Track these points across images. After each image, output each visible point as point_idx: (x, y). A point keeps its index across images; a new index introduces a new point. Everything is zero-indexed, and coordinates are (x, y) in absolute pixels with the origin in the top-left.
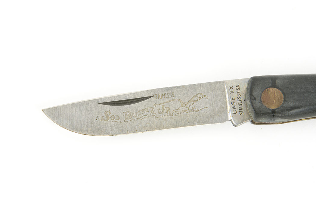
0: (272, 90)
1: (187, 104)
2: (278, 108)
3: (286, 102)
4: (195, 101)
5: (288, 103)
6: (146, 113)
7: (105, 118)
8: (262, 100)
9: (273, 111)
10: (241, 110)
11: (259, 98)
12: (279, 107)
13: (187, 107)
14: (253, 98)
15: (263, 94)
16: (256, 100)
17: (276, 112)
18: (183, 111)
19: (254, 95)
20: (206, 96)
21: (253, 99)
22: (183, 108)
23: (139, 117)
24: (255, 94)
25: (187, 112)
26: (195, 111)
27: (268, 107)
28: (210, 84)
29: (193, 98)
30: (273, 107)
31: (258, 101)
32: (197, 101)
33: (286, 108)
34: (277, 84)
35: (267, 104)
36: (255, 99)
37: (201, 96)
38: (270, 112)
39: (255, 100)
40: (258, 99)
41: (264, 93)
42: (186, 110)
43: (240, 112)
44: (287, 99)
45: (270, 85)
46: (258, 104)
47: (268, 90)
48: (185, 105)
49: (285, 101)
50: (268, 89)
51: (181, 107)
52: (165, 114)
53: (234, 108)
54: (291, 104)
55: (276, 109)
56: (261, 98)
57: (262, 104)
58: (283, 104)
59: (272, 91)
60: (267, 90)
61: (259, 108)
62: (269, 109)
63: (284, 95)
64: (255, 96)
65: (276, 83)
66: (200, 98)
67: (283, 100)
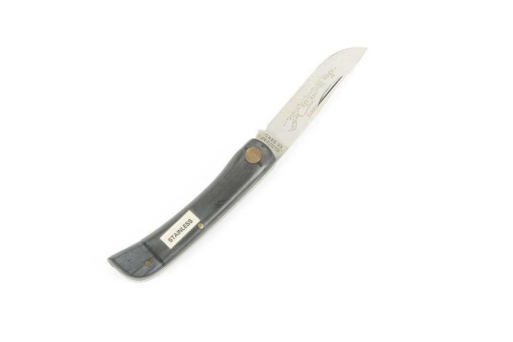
0: (258, 160)
2: (245, 152)
3: (244, 159)
6: (312, 93)
7: (331, 72)
8: (258, 149)
11: (261, 149)
15: (261, 152)
22: (296, 114)
23: (314, 88)
24: (265, 149)
26: (288, 118)
30: (248, 150)
31: (260, 146)
35: (253, 149)
36: (262, 146)
41: (261, 154)
44: (245, 162)
49: (246, 160)
51: (298, 113)
52: (303, 102)
53: (269, 138)
54: (241, 160)
57: (256, 147)
58: (245, 157)
60: (261, 158)
61: (255, 143)
62: (249, 147)
63: (249, 163)
64: (263, 148)
66: (292, 127)
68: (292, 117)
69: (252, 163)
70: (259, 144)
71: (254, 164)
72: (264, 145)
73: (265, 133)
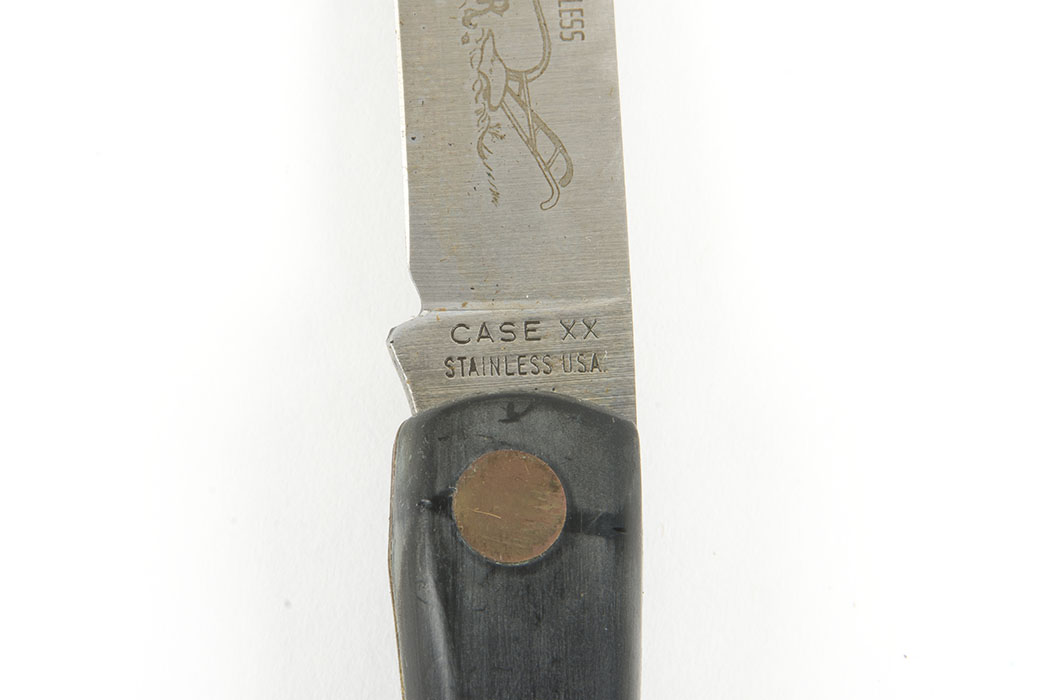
0: (554, 510)
1: (523, 105)
2: (454, 530)
3: (482, 571)
4: (530, 143)
5: (481, 585)
8: (503, 452)
9: (440, 504)
10: (467, 368)
11: (514, 438)
12: (461, 536)
13: (502, 100)
14: (516, 410)
15: (533, 459)
16: (504, 421)
17: (437, 517)
18: (486, 77)
19: (533, 414)
20: (554, 200)
21: (511, 407)
22: (498, 79)
24: (540, 419)
25: (481, 97)
26: (481, 138)
27: (462, 479)
29: (552, 136)
30: (459, 504)
31: (497, 429)
32: (535, 153)
33: (455, 572)
34: (585, 537)
35: (482, 476)
36: (513, 417)
37: (558, 177)
38: (439, 488)
39: (504, 415)
40: (511, 432)
41: (541, 466)
42: (487, 93)
43: (461, 359)
44: (499, 580)
45: (582, 505)
46: (483, 429)
47: (555, 488)
48: (516, 91)
49: (493, 568)
50: (562, 492)
51: (508, 70)
53: (485, 332)
54: (472, 596)
55: (451, 517)
56: (518, 447)
57: (483, 451)
58: (477, 558)
59: (545, 508)
60: (558, 482)
61: (462, 433)
62: (453, 484)
63: (522, 570)
64: (524, 419)
66: (546, 167)
67: (499, 560)
68: (498, 116)
69: (540, 552)
70: (487, 425)
71: (556, 552)
72: (517, 406)
73: (440, 325)
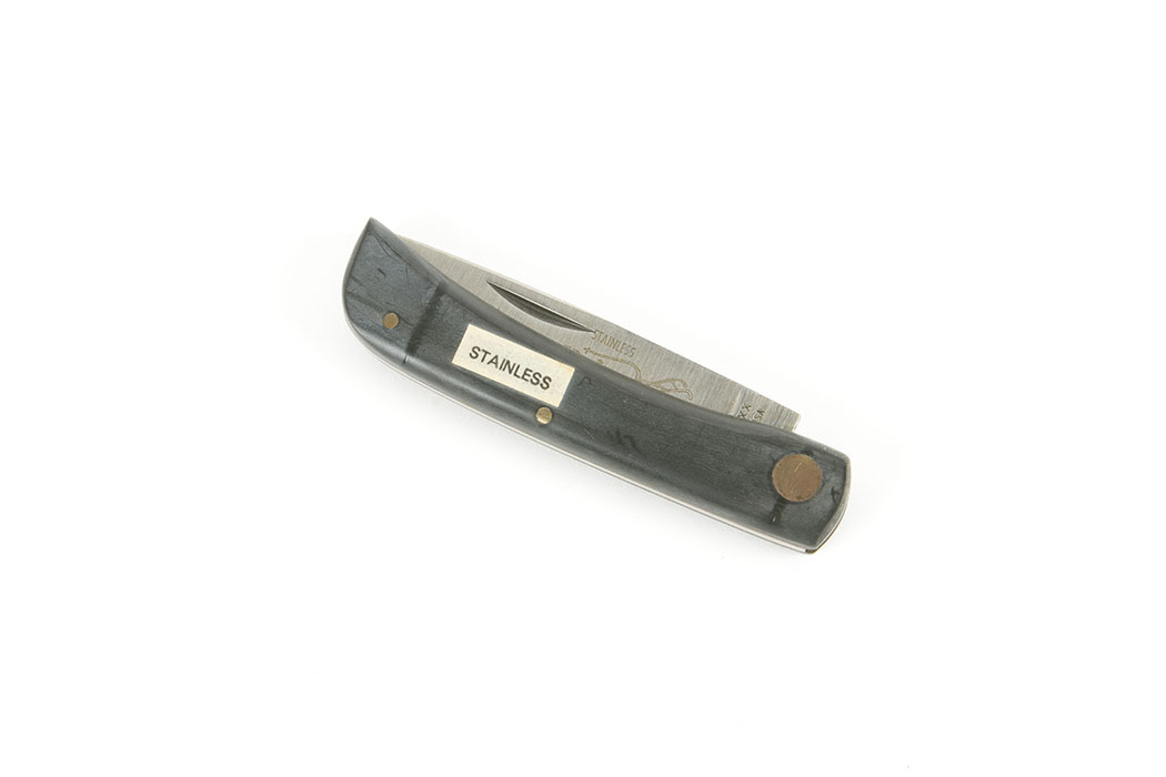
0: (790, 496)
2: (796, 453)
3: (776, 457)
5: (770, 455)
8: (821, 483)
11: (823, 491)
12: (793, 455)
14: (835, 495)
15: (814, 494)
16: (833, 489)
19: (831, 501)
21: (838, 494)
24: (829, 503)
27: (816, 462)
28: (713, 375)
30: (806, 457)
31: (830, 485)
35: (814, 470)
36: (833, 493)
39: (835, 490)
40: (827, 490)
41: (809, 496)
44: (770, 462)
45: (788, 507)
46: (833, 479)
47: (799, 498)
49: (775, 462)
50: (796, 501)
54: (768, 449)
57: (824, 475)
58: (782, 457)
59: (792, 491)
60: (801, 501)
61: (834, 470)
62: (814, 459)
63: (770, 473)
64: (831, 497)
65: (776, 506)
67: (777, 465)
69: (775, 483)
71: (772, 489)
